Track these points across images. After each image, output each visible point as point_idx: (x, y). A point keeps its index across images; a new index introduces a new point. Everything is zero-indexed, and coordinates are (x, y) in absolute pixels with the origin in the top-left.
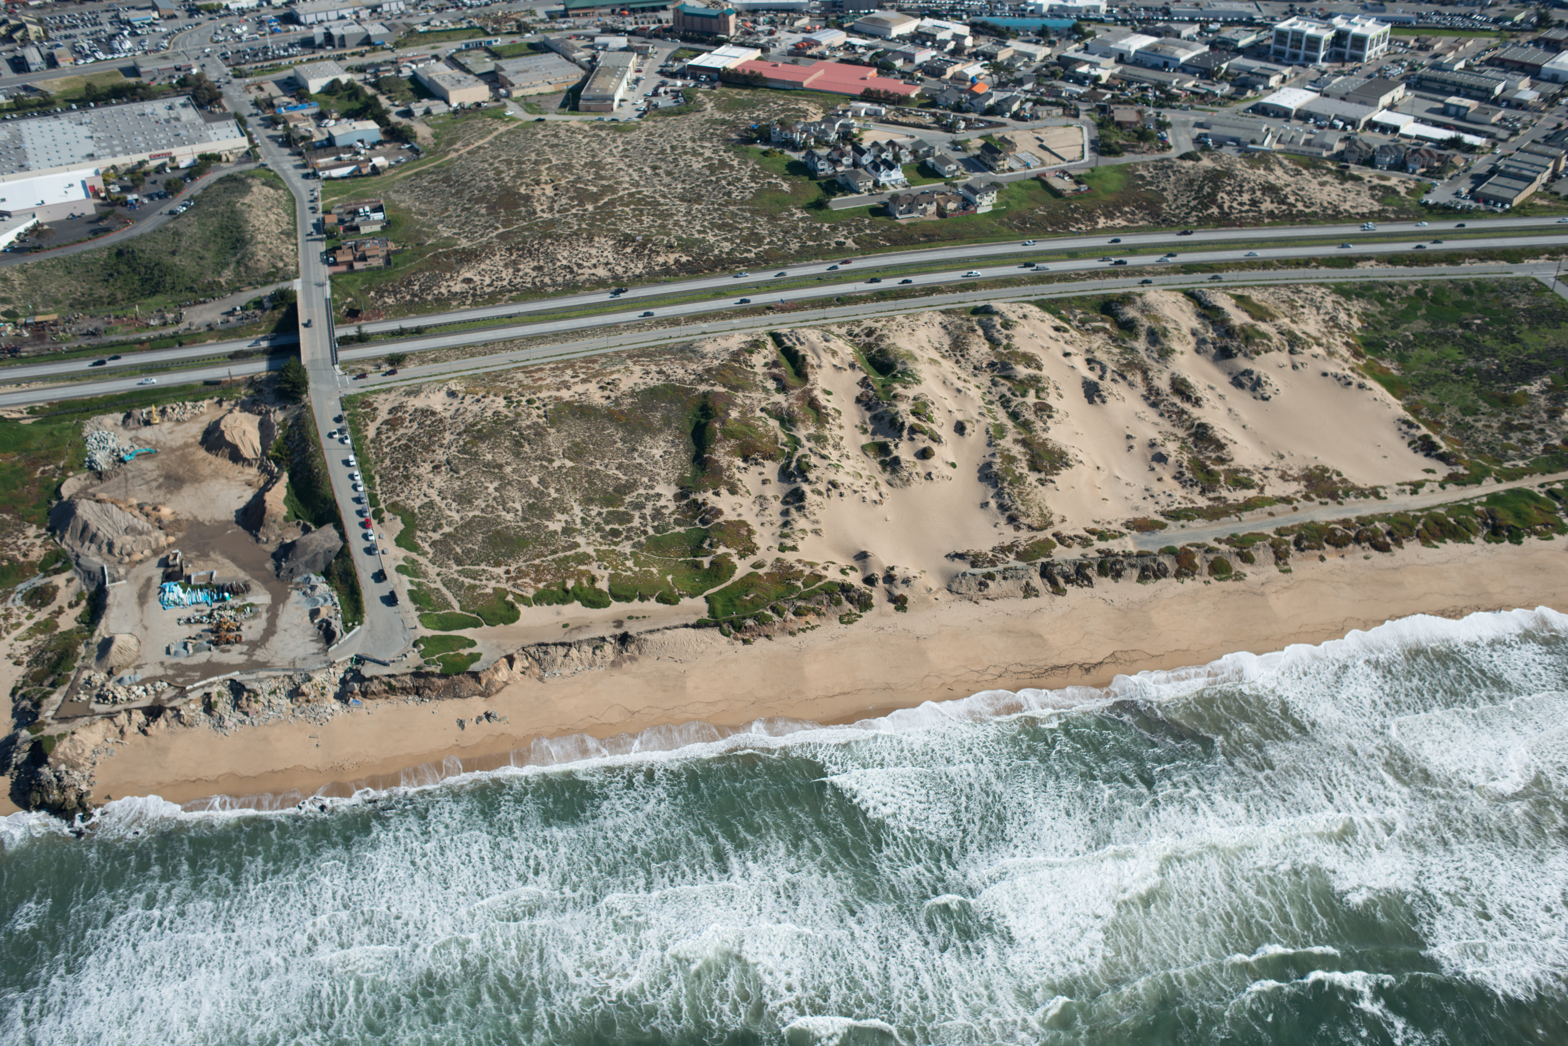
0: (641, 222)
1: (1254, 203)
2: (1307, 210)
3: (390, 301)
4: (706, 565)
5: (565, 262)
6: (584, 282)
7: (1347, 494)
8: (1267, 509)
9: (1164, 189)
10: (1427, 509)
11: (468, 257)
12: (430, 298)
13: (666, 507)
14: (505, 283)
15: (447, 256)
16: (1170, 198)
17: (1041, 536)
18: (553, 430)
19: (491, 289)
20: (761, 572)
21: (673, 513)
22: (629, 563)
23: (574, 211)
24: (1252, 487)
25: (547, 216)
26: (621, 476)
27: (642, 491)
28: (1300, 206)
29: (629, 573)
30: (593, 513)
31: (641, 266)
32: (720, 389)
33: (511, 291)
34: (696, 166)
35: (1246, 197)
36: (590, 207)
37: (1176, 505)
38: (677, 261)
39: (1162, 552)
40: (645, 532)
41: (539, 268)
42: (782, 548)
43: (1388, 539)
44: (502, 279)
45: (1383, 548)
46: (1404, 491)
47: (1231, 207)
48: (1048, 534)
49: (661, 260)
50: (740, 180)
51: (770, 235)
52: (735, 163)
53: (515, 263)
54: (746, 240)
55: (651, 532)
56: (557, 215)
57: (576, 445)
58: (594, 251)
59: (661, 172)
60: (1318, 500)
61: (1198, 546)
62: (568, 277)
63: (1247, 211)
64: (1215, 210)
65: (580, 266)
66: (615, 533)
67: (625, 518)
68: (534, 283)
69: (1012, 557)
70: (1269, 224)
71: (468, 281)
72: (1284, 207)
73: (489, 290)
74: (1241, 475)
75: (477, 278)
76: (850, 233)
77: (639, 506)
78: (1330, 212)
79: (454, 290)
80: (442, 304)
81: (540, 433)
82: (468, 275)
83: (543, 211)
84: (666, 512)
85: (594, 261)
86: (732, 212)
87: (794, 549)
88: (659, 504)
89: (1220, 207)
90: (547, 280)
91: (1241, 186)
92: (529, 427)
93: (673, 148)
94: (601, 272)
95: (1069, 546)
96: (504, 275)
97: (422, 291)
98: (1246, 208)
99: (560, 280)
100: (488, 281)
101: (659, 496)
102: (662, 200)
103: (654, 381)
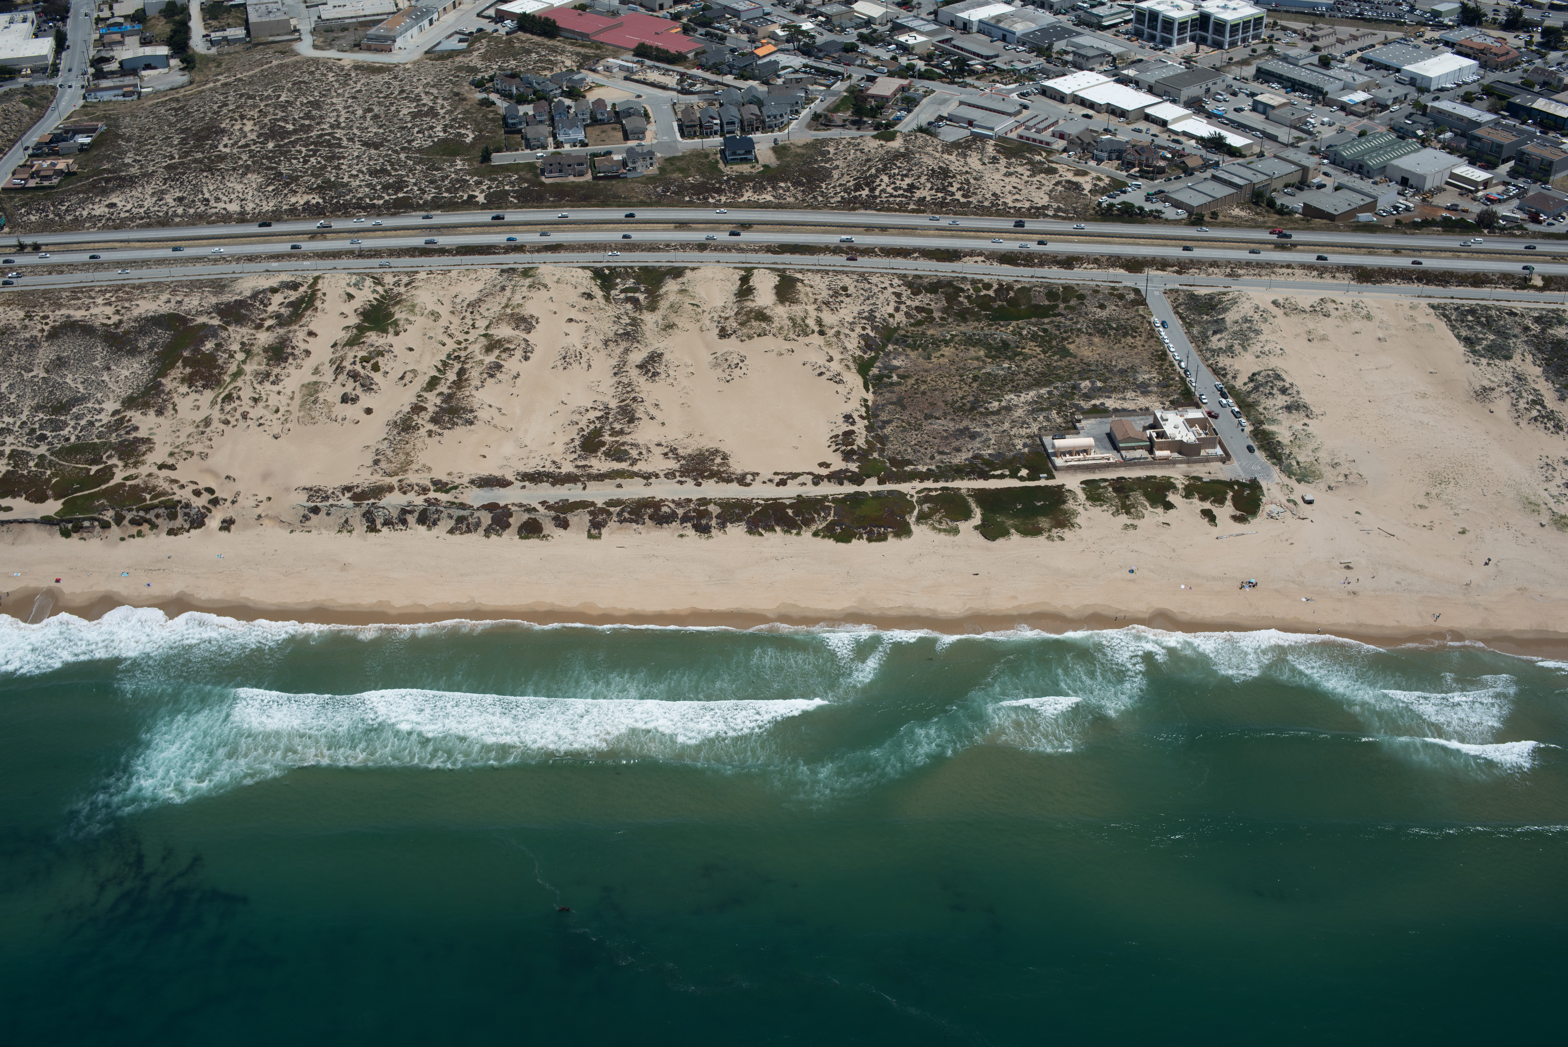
0: (306, 162)
1: (912, 188)
2: (962, 200)
3: (33, 218)
4: (92, 473)
5: (207, 195)
6: (211, 216)
7: (711, 476)
8: (619, 481)
9: (837, 167)
10: (775, 499)
11: (125, 183)
12: (69, 218)
13: (101, 420)
14: (142, 210)
15: (108, 181)
16: (836, 177)
17: (388, 480)
18: (46, 344)
19: (127, 214)
20: (128, 483)
21: (102, 426)
22: (31, 464)
23: (253, 147)
24: (625, 461)
25: (228, 150)
26: (81, 390)
27: (90, 405)
28: (958, 196)
29: (25, 472)
30: (36, 419)
31: (271, 204)
32: (216, 322)
33: (142, 218)
34: (405, 111)
35: (908, 181)
36: (271, 145)
37: (539, 468)
38: (307, 203)
39: (485, 507)
40: (68, 439)
41: (180, 200)
42: (161, 467)
43: (713, 522)
44: (141, 206)
45: (703, 529)
46: (771, 481)
47: (883, 191)
48: (394, 481)
49: (293, 200)
50: (432, 128)
51: (415, 184)
52: (442, 112)
53: (163, 192)
54: (386, 187)
55: (73, 439)
56: (235, 151)
57: (59, 358)
58: (239, 187)
59: (369, 115)
60: (678, 478)
61: (521, 505)
62: (203, 208)
63: (899, 196)
64: (865, 192)
65: (218, 200)
66: (43, 438)
67: (58, 426)
68: (167, 213)
69: (348, 495)
70: (913, 211)
71: (112, 205)
72: (940, 195)
73: (122, 215)
74: (627, 447)
75: (120, 204)
76: (489, 188)
77: (78, 417)
78: (986, 204)
79: (94, 213)
80: (77, 224)
81: (33, 344)
82: (115, 200)
83: (226, 146)
84: (97, 424)
85: (233, 196)
86: (399, 159)
87: (172, 467)
88: (96, 417)
89: (872, 190)
90: (180, 211)
91: (910, 170)
92: (26, 340)
93: (402, 91)
94: (234, 207)
95: (405, 493)
96: (146, 204)
97: (67, 211)
98: (901, 192)
99: (192, 211)
100: (129, 206)
101: (102, 410)
102: (345, 143)
103: (165, 309)
